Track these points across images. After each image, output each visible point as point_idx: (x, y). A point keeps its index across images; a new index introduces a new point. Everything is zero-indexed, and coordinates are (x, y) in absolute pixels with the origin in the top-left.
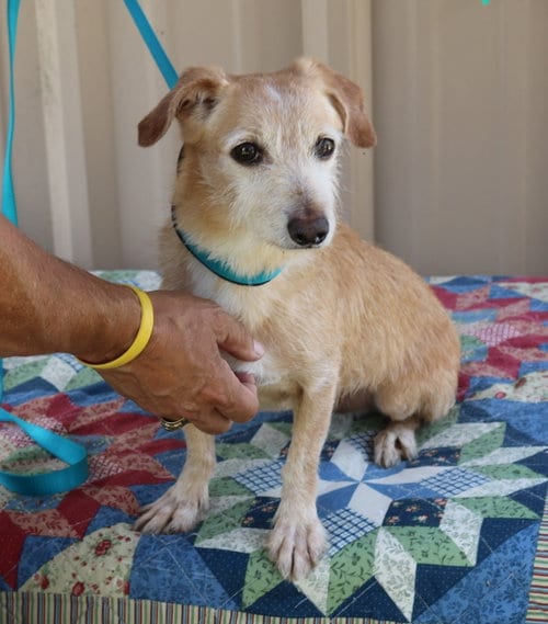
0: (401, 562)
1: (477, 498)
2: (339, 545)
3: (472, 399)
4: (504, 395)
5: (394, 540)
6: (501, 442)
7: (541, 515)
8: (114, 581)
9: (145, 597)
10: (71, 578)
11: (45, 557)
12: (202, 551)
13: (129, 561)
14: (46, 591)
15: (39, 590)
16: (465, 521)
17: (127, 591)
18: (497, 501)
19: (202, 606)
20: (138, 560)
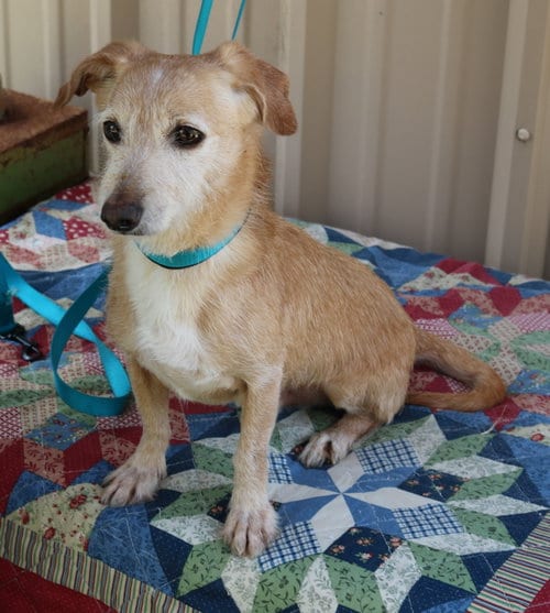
0: (325, 598)
1: (431, 549)
2: (286, 558)
3: (509, 433)
4: (542, 437)
5: (326, 573)
6: (506, 487)
7: (479, 590)
8: (78, 535)
9: (99, 558)
10: (46, 522)
11: (31, 496)
12: (154, 530)
13: (92, 521)
14: (25, 526)
15: (20, 523)
16: (402, 573)
17: (86, 548)
18: (449, 559)
19: (144, 582)
20: (100, 523)
